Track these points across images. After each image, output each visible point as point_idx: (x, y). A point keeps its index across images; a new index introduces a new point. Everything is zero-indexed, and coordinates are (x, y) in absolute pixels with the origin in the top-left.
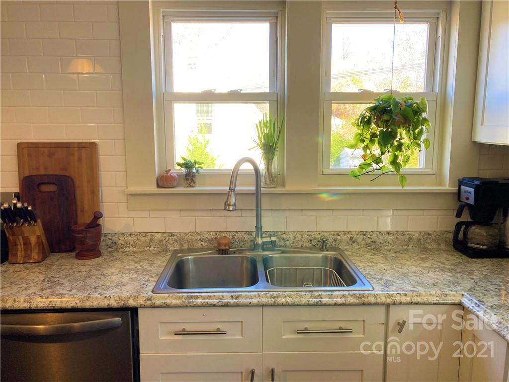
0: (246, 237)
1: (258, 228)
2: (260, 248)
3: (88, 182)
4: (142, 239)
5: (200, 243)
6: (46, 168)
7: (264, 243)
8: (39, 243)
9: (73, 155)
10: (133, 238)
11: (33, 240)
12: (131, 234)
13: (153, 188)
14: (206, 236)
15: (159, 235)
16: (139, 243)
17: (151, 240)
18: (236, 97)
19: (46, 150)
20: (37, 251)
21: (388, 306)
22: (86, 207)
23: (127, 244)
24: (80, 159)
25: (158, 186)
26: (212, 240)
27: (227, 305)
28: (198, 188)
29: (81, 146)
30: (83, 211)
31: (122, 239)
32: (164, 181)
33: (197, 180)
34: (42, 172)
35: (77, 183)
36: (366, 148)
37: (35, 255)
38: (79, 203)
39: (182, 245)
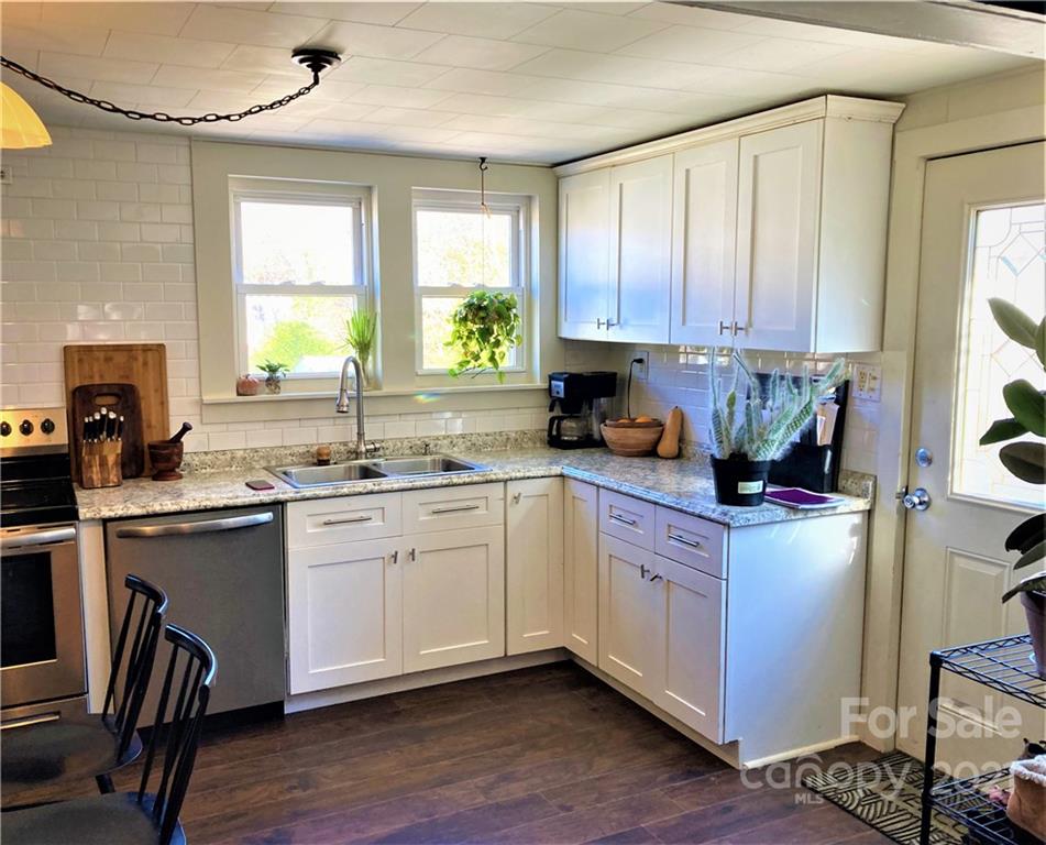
0: (342, 448)
1: (360, 435)
2: (364, 456)
3: (156, 391)
4: (221, 457)
5: (290, 458)
6: (101, 377)
7: (367, 451)
8: (116, 463)
9: (136, 359)
10: (209, 457)
11: (111, 459)
12: (205, 453)
13: (232, 396)
14: (296, 450)
15: (242, 452)
16: (218, 463)
17: (233, 458)
18: (319, 289)
19: (101, 355)
20: (114, 472)
21: (505, 481)
22: (154, 423)
23: (204, 465)
24: (145, 364)
25: (239, 394)
26: (304, 454)
27: (372, 493)
28: (283, 395)
29: (146, 348)
30: (149, 426)
31: (197, 459)
32: (245, 387)
33: (281, 384)
34: (97, 381)
35: (142, 393)
36: (465, 345)
37: (114, 477)
38: (144, 417)
39: (269, 462)
